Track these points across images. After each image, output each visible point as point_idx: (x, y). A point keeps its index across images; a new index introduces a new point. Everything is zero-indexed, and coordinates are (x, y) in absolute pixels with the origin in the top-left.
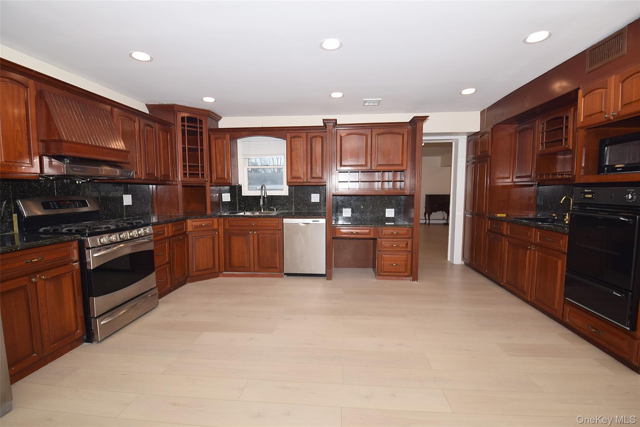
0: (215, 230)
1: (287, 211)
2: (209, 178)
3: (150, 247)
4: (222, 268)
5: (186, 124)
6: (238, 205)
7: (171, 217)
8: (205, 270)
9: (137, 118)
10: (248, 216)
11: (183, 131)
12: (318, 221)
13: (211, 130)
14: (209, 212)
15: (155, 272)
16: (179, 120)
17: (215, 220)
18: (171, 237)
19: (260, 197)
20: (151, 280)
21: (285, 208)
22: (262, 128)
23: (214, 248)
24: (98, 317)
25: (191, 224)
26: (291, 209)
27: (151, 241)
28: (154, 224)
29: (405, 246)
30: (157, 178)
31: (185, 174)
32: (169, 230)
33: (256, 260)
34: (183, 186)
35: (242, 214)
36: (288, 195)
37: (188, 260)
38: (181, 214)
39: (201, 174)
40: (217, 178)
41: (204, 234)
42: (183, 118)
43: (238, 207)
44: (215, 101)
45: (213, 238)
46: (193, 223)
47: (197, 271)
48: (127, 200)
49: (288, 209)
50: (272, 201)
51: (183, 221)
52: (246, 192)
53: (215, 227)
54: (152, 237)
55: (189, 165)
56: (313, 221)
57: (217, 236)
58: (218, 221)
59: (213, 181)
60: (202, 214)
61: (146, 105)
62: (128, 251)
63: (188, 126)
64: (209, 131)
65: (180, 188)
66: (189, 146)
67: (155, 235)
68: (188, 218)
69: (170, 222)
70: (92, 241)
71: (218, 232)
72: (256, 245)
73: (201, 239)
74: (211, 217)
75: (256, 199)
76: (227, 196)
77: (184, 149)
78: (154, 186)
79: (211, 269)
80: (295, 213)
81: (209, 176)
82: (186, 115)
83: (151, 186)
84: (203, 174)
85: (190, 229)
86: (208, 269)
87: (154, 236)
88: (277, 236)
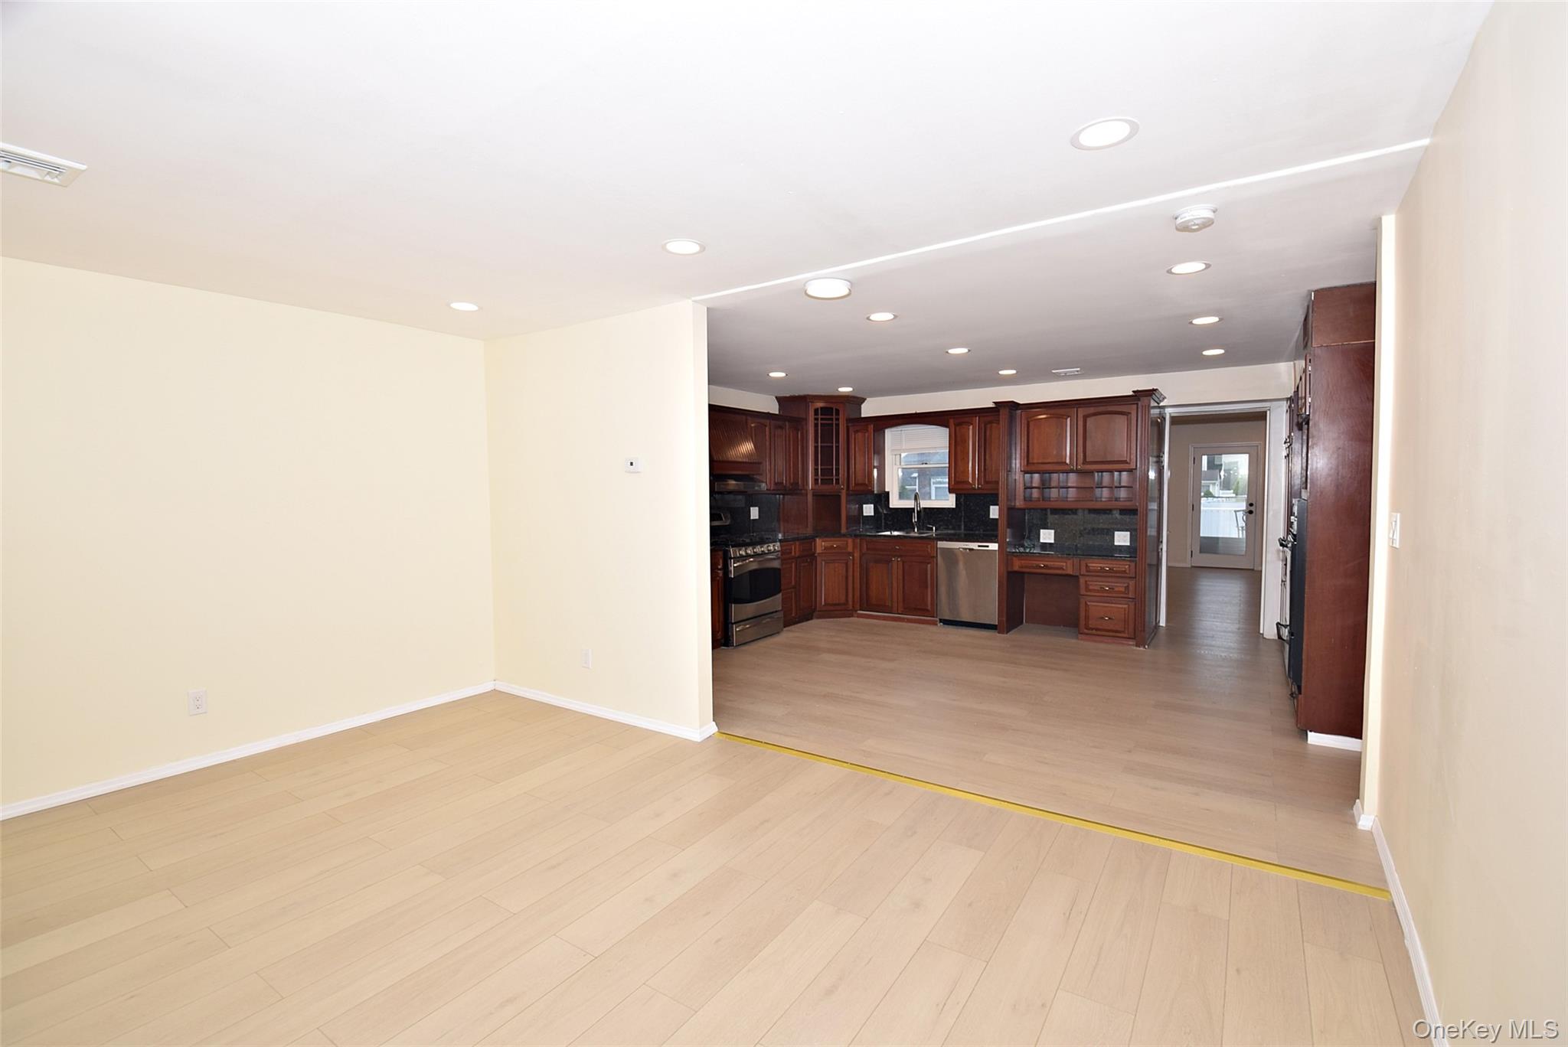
0: (849, 554)
1: (952, 532)
2: (845, 485)
3: (776, 564)
4: (858, 606)
5: (820, 417)
6: (883, 521)
7: (798, 534)
8: (835, 605)
9: (768, 421)
10: (894, 536)
11: (816, 425)
12: (988, 546)
13: (849, 420)
14: (844, 531)
15: (780, 594)
16: (812, 413)
17: (850, 541)
18: (799, 557)
19: (914, 509)
20: (775, 602)
21: (950, 527)
22: (916, 414)
23: (847, 578)
24: (735, 623)
25: (820, 545)
26: (960, 529)
27: (778, 558)
28: (780, 541)
29: (1123, 589)
30: (785, 487)
31: (816, 480)
32: (796, 549)
33: (901, 598)
34: (813, 495)
35: (888, 533)
36: (954, 506)
37: (816, 588)
38: (809, 531)
39: (836, 479)
40: (856, 484)
41: (835, 558)
42: (816, 411)
43: (883, 524)
44: (854, 390)
45: (847, 564)
46: (823, 543)
47: (826, 604)
48: (754, 513)
49: (953, 529)
50: (932, 515)
51: (812, 539)
52: (895, 502)
53: (850, 549)
54: (780, 553)
55: (821, 469)
56: (979, 546)
57: (851, 562)
58: (854, 542)
59: (851, 488)
60: (835, 533)
61: (776, 397)
62: (754, 566)
63: (822, 419)
64: (847, 423)
65: (810, 498)
66: (823, 444)
67: (783, 552)
68: (817, 537)
69: (798, 540)
70: (735, 552)
71: (853, 556)
72: (901, 577)
73: (831, 564)
74: (844, 536)
75: (908, 512)
76: (870, 508)
77: (816, 448)
78: (781, 496)
79: (844, 604)
80: (965, 535)
81: (845, 482)
82: (820, 405)
83: (778, 496)
84: (837, 480)
85: (819, 550)
86: (838, 604)
87: (782, 555)
88: (929, 566)
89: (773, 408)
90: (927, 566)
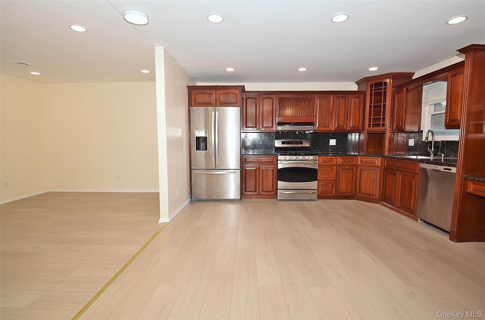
2: (389, 126)
5: (373, 88)
6: (418, 149)
8: (367, 194)
11: (371, 94)
13: (394, 88)
14: (386, 153)
16: (369, 87)
18: (339, 165)
23: (375, 181)
25: (360, 160)
31: (370, 125)
32: (336, 161)
33: (399, 198)
34: (368, 134)
37: (355, 184)
39: (382, 124)
40: (396, 126)
41: (368, 169)
42: (372, 85)
43: (418, 151)
45: (376, 173)
47: (361, 193)
51: (351, 156)
55: (373, 118)
57: (379, 172)
58: (381, 160)
59: (394, 129)
61: (355, 82)
63: (375, 90)
65: (365, 135)
66: (374, 104)
69: (338, 156)
72: (400, 184)
73: (366, 171)
76: (413, 141)
77: (370, 107)
79: (373, 195)
81: (389, 124)
85: (359, 163)
88: (414, 179)
89: (354, 87)
90: (413, 180)
